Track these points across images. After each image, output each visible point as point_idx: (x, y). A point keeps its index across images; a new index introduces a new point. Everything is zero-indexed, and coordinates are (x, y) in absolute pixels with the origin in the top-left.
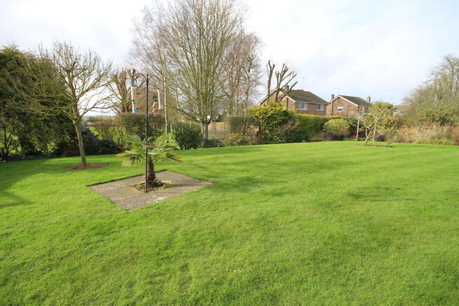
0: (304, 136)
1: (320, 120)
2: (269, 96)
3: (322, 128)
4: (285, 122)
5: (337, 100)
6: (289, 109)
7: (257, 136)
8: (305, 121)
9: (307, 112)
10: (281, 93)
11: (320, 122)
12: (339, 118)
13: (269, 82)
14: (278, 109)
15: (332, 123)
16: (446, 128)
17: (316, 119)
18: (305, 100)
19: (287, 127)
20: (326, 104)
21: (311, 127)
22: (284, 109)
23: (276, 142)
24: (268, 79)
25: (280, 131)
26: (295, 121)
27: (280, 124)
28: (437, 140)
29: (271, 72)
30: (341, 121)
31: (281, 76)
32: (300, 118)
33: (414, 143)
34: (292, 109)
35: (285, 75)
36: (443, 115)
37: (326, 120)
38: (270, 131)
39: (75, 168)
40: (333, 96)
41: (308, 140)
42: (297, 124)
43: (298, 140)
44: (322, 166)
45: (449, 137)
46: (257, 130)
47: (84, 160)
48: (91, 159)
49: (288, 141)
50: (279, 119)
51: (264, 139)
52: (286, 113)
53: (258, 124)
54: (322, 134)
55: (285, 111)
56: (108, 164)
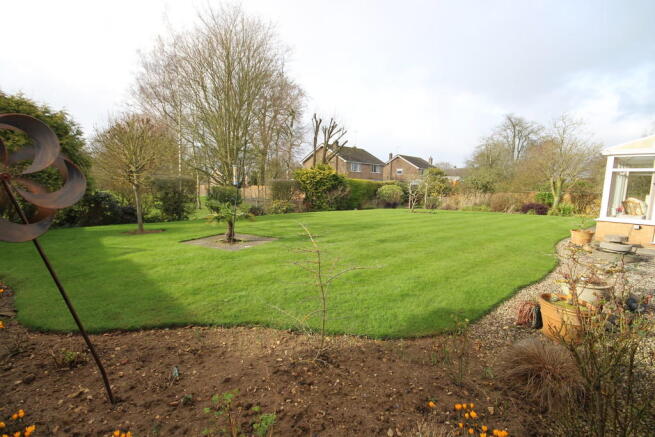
0: (355, 203)
1: (372, 185)
2: (316, 152)
3: (375, 195)
4: (334, 187)
5: (395, 160)
6: (339, 174)
7: (304, 202)
8: (356, 187)
9: (361, 175)
10: (330, 151)
11: (372, 188)
12: (393, 184)
13: (315, 139)
14: (327, 172)
15: (385, 190)
16: (487, 195)
17: (370, 185)
18: (358, 160)
19: (337, 193)
20: (382, 165)
21: (364, 194)
22: (334, 172)
23: (325, 210)
24: (313, 136)
25: (330, 197)
26: (345, 187)
27: (329, 190)
28: (477, 207)
29: (318, 127)
30: (395, 187)
31: (329, 132)
32: (351, 183)
33: (459, 211)
34: (342, 172)
35: (334, 131)
36: (484, 182)
37: (380, 186)
38: (318, 198)
39: (134, 233)
40: (391, 155)
41: (360, 208)
42: (348, 189)
43: (350, 207)
44: (365, 227)
45: (489, 205)
46: (304, 196)
47: (141, 226)
48: (146, 226)
49: (338, 209)
50: (328, 185)
51: (311, 206)
52: (335, 177)
53: (305, 190)
54: (375, 201)
55: (334, 175)
56: (163, 230)
